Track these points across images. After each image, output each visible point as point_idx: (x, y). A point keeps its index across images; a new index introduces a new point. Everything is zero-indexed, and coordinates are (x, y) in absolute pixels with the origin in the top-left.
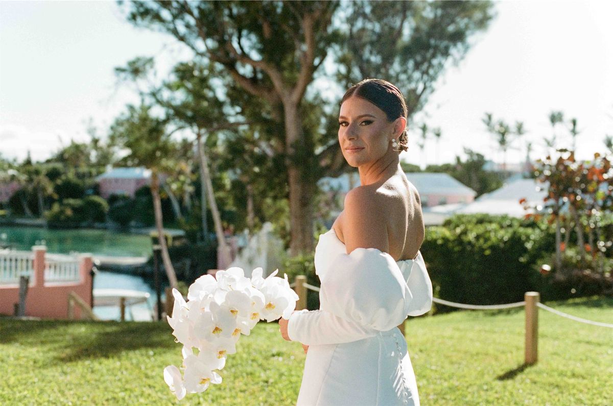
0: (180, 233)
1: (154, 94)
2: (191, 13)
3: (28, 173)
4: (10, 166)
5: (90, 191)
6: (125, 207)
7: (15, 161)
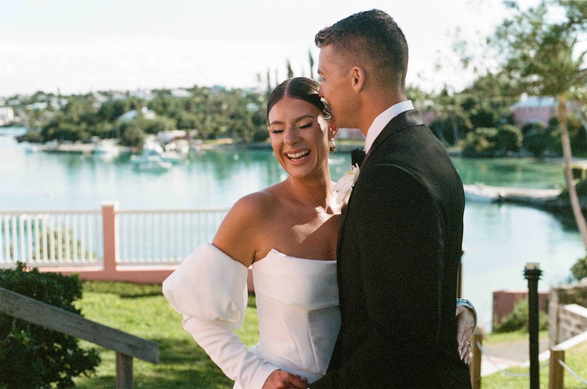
3: (444, 103)
4: (427, 97)
5: (504, 121)
6: (539, 136)
7: (433, 92)
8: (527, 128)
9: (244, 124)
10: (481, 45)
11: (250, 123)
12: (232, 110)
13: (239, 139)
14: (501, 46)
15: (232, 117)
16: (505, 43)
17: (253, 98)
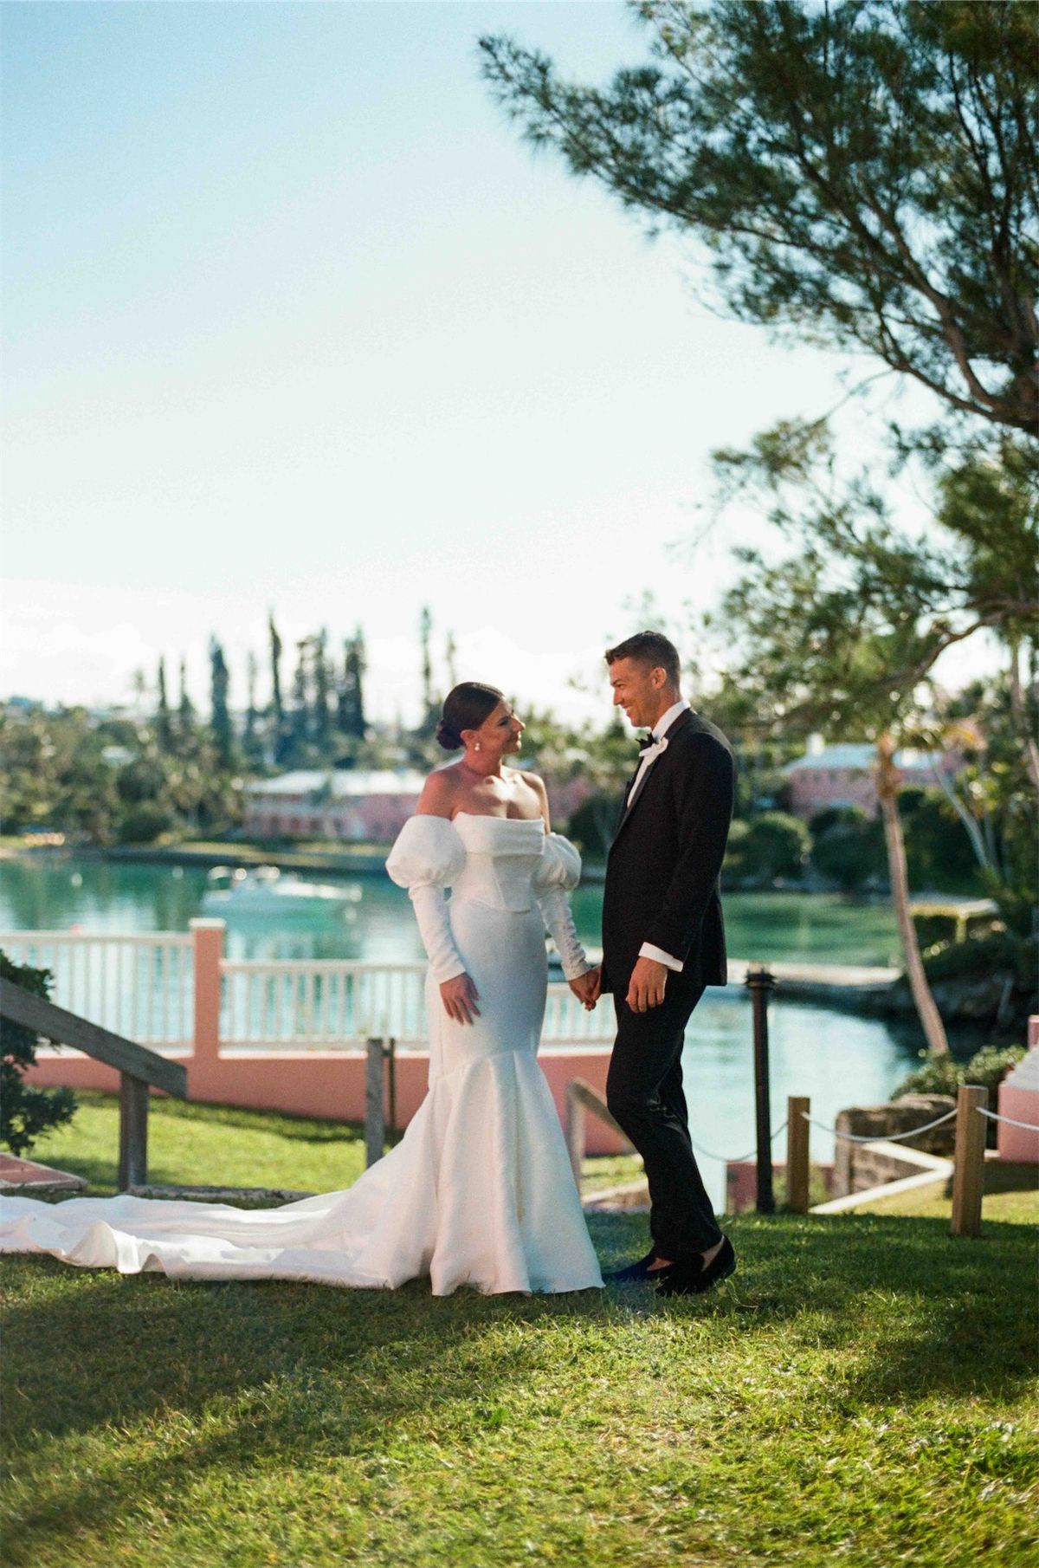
0: (983, 906)
1: (826, 525)
2: (921, 282)
3: (614, 756)
4: (572, 741)
5: (767, 803)
6: (852, 840)
7: (587, 727)
8: (823, 822)
9: (96, 797)
10: (693, 628)
11: (112, 796)
12: (65, 760)
13: (85, 837)
14: (731, 630)
15: (65, 779)
16: (740, 626)
17: (119, 732)
